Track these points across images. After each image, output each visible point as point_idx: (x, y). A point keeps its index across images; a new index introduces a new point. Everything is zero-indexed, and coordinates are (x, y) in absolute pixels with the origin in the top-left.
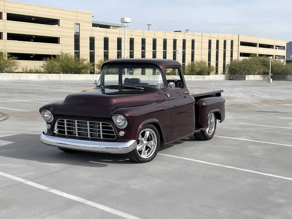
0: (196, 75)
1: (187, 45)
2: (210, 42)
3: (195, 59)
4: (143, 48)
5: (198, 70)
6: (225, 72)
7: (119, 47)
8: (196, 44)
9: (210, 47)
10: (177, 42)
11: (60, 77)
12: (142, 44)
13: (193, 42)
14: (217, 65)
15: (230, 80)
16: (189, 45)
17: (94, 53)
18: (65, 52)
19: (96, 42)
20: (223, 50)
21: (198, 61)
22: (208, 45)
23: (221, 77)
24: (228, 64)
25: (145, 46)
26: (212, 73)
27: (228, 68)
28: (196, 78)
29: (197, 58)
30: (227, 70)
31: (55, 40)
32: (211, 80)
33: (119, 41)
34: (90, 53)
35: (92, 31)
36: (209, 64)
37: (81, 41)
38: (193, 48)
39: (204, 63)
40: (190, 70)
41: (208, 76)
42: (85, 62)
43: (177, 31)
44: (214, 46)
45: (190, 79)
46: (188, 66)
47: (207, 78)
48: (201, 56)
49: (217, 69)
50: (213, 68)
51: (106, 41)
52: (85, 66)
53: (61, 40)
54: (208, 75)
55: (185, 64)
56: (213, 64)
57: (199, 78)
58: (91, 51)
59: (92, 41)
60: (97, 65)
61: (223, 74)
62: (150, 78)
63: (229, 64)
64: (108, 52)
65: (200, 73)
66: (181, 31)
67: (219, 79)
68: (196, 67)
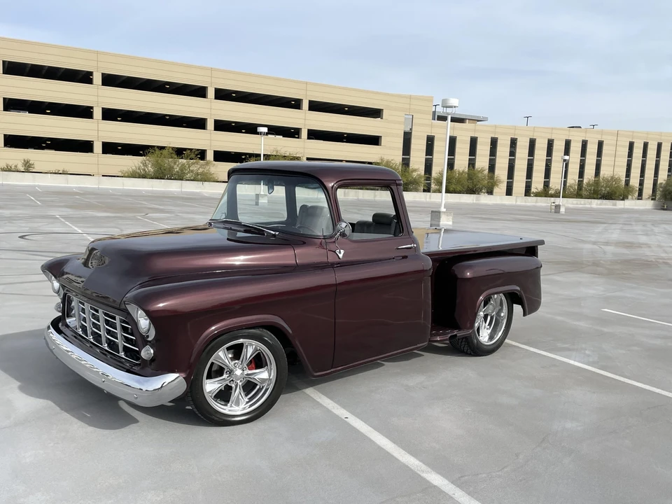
0: (600, 198)
1: (588, 150)
2: (631, 145)
3: (602, 173)
4: (512, 153)
5: (604, 191)
6: (655, 196)
7: (473, 151)
8: (605, 148)
9: (630, 154)
10: (572, 145)
11: (375, 196)
12: (511, 147)
13: (600, 144)
14: (641, 183)
15: (664, 209)
16: (592, 149)
17: (431, 160)
18: (386, 158)
19: (436, 143)
20: (655, 159)
21: (605, 176)
22: (627, 150)
23: (647, 204)
24: (661, 184)
25: (515, 150)
26: (630, 197)
27: (661, 189)
28: (600, 204)
29: (606, 172)
30: (658, 193)
31: (374, 140)
32: (628, 209)
33: (474, 142)
34: (426, 160)
35: (432, 126)
36: (627, 183)
37: (413, 141)
38: (599, 153)
39: (618, 180)
40: (590, 190)
41: (622, 202)
42: (415, 174)
43: (573, 127)
44: (638, 152)
45: (589, 206)
46: (588, 184)
47: (620, 204)
48: (613, 167)
49: (641, 191)
50: (633, 189)
51: (453, 141)
52: (415, 179)
53: (383, 141)
54: (623, 199)
55: (582, 181)
56: (634, 182)
57: (605, 204)
58: (428, 157)
59: (430, 141)
60: (435, 179)
61: (652, 199)
62: (518, 200)
63: (664, 182)
64: (454, 159)
65: (609, 196)
66: (580, 127)
67: (642, 208)
68: (602, 187)
